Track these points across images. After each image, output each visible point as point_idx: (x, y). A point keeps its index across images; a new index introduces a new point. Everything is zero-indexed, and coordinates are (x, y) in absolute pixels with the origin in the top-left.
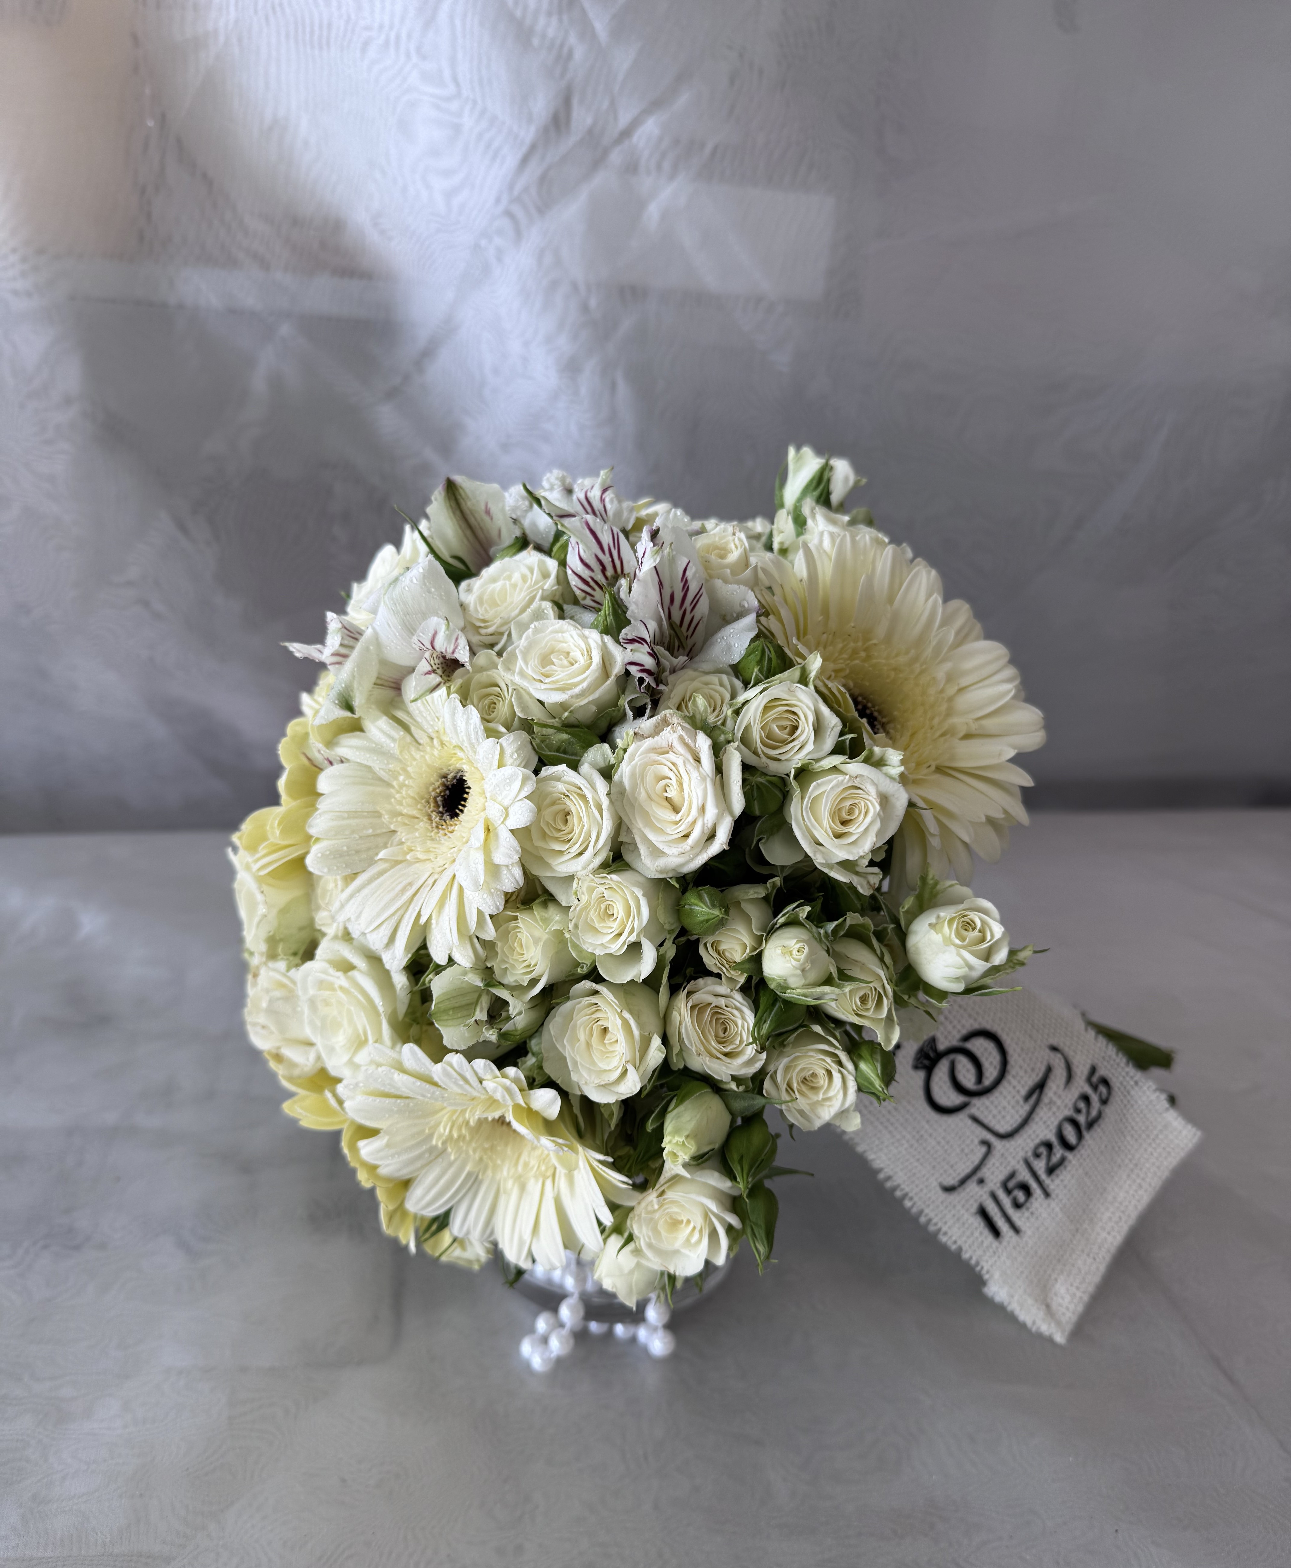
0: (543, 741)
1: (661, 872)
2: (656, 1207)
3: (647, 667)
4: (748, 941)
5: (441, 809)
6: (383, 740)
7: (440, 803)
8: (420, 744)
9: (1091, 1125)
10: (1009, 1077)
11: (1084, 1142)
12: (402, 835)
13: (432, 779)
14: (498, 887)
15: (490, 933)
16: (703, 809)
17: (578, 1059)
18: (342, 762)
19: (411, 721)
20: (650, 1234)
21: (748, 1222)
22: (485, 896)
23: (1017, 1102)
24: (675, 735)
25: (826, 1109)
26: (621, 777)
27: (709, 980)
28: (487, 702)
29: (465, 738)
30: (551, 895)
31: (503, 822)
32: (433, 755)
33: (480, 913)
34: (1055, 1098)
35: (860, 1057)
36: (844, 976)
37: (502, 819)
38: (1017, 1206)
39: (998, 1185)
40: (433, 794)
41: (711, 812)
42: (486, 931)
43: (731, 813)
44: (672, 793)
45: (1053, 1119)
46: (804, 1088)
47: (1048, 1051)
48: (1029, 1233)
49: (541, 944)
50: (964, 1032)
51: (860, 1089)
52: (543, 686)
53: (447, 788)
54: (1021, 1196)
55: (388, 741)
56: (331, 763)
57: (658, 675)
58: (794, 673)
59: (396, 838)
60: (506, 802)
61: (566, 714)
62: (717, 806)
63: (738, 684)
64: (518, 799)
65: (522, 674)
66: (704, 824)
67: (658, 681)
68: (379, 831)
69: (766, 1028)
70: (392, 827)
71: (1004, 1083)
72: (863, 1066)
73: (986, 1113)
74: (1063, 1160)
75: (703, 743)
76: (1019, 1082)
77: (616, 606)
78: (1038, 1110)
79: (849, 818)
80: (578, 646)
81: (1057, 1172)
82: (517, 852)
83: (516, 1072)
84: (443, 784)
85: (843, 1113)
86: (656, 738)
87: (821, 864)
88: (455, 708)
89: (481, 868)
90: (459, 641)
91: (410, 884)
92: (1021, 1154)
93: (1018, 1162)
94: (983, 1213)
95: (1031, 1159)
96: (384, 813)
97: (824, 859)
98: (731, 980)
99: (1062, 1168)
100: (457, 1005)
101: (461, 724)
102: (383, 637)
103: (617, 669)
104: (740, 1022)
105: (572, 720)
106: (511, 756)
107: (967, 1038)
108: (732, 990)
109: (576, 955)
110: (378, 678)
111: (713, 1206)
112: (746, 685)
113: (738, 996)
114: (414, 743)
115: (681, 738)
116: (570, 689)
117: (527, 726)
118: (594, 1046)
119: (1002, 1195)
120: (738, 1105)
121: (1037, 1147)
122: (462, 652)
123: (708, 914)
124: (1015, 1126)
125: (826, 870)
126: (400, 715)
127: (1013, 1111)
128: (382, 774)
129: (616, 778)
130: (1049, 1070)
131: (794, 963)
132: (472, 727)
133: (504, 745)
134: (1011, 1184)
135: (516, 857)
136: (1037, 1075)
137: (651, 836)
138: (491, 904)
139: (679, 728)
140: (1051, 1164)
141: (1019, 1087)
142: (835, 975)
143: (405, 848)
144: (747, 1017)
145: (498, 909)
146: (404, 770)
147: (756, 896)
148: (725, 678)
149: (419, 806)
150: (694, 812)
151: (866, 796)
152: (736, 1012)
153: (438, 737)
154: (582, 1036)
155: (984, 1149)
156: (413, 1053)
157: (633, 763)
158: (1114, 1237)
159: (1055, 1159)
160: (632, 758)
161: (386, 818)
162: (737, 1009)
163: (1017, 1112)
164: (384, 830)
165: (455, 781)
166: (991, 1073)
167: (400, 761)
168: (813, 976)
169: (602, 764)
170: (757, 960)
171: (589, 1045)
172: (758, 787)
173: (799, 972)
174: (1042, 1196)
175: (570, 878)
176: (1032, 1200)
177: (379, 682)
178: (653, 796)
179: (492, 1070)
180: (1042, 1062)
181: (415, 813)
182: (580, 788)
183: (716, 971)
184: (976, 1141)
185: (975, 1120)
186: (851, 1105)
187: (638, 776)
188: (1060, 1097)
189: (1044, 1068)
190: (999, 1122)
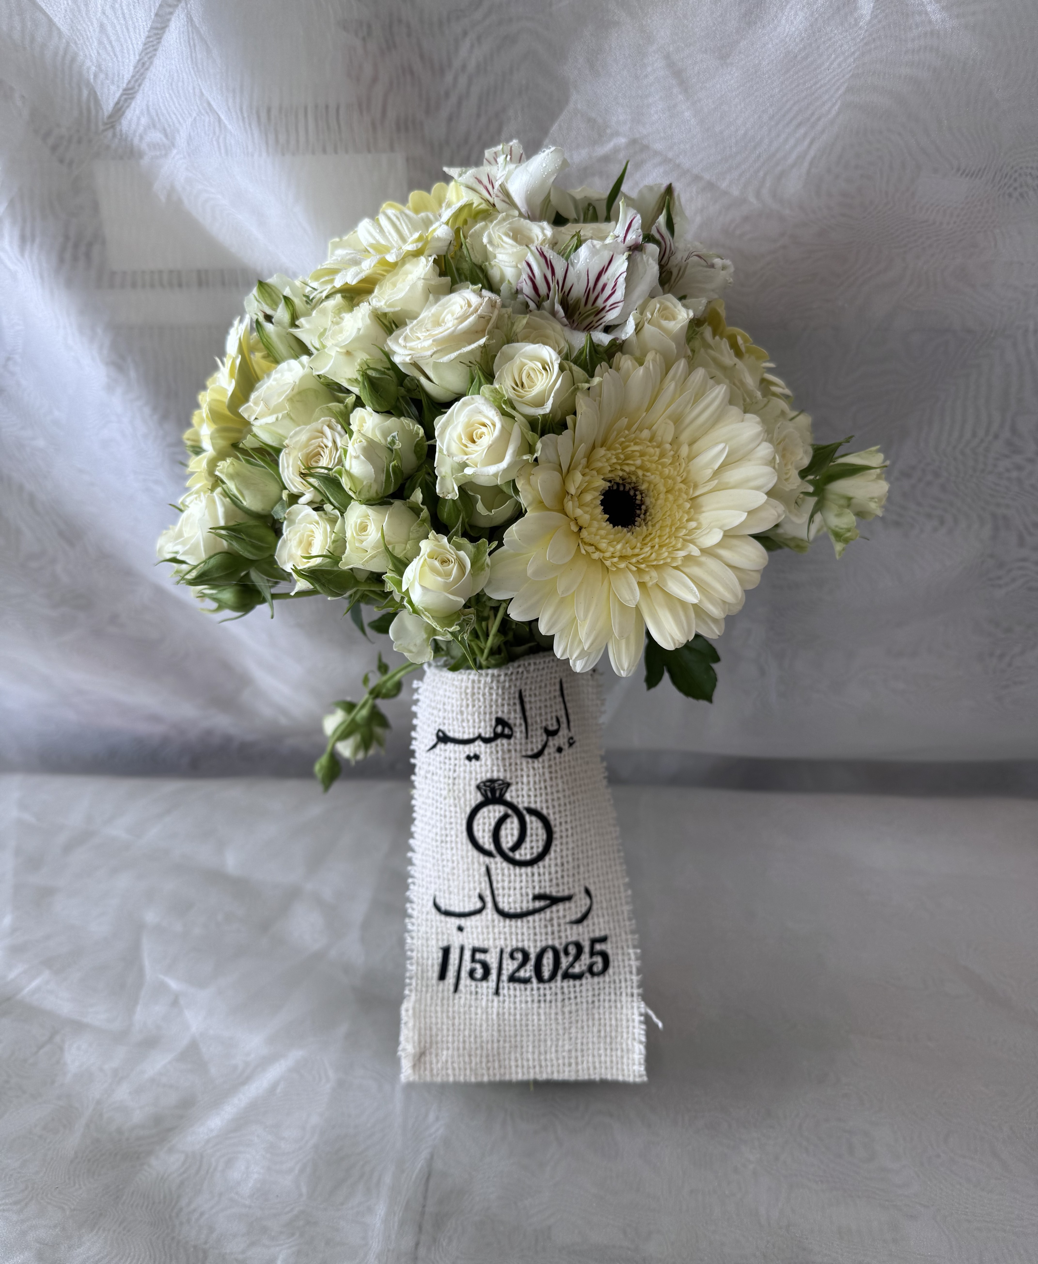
9: (567, 976)
10: (536, 869)
11: (553, 985)
23: (527, 895)
34: (555, 923)
38: (471, 975)
39: (471, 947)
45: (543, 937)
47: (583, 889)
50: (533, 806)
54: (479, 972)
71: (529, 870)
73: (500, 878)
74: (527, 981)
76: (540, 881)
78: (537, 917)
81: (517, 985)
92: (503, 942)
93: (496, 946)
94: (446, 953)
95: (506, 955)
99: (522, 985)
107: (531, 811)
119: (467, 955)
121: (517, 949)
124: (512, 911)
127: (519, 898)
130: (570, 898)
134: (479, 956)
136: (557, 892)
140: (517, 974)
141: (536, 884)
155: (479, 904)
159: (522, 973)
163: (522, 902)
166: (525, 853)
174: (493, 991)
176: (484, 984)
180: (569, 888)
184: (478, 893)
185: (489, 874)
188: (560, 925)
189: (566, 893)
190: (504, 896)
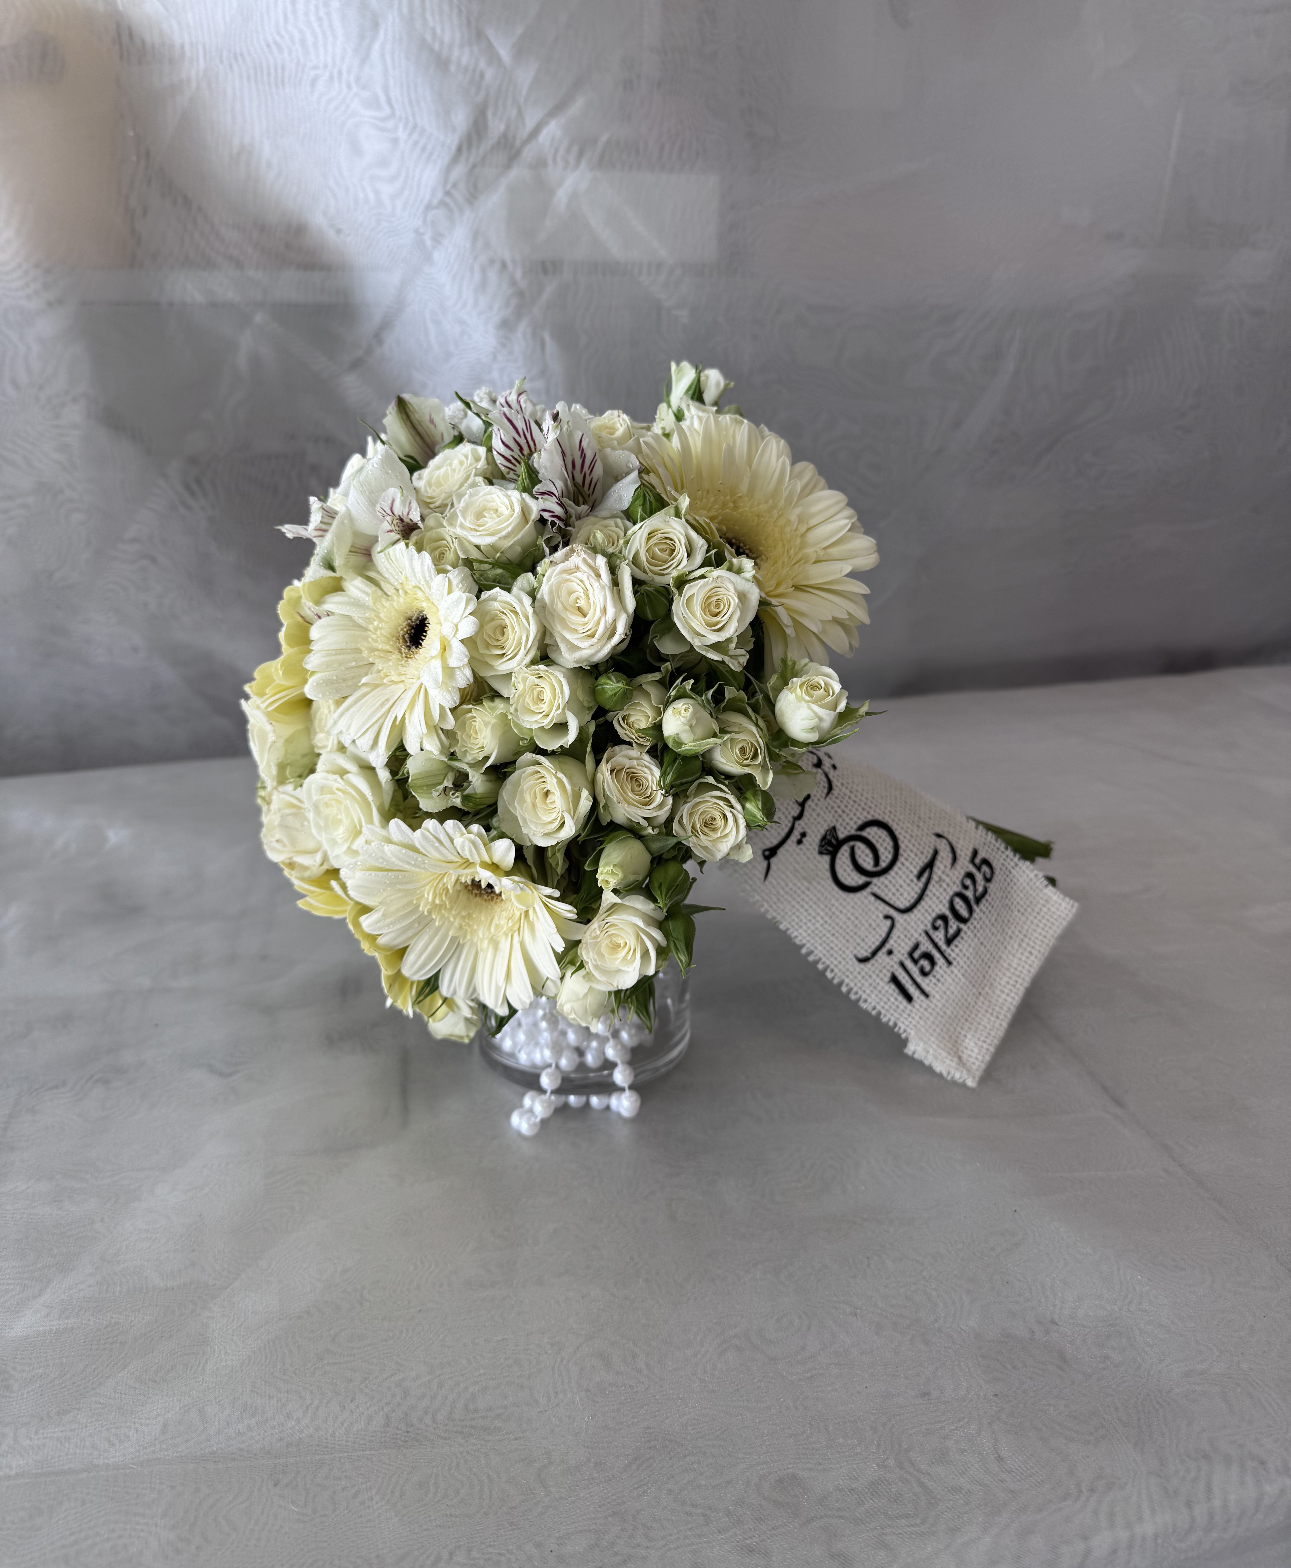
0: (481, 576)
1: (577, 662)
2: (598, 932)
3: (556, 514)
4: (650, 713)
5: (408, 644)
6: (360, 595)
7: (407, 639)
8: (388, 596)
9: (978, 900)
10: (901, 859)
11: (975, 915)
12: (379, 665)
13: (400, 622)
14: (454, 685)
15: (450, 723)
16: (604, 611)
17: (527, 816)
18: (328, 615)
19: (380, 577)
20: (596, 958)
21: (671, 938)
22: (445, 694)
23: (912, 881)
24: (580, 558)
25: (724, 844)
26: (542, 594)
27: (624, 746)
28: (437, 553)
29: (421, 578)
30: (496, 692)
31: (454, 636)
32: (399, 602)
33: (442, 708)
34: (944, 877)
35: (746, 799)
36: (723, 731)
37: (453, 634)
38: (924, 973)
39: (906, 955)
40: (401, 632)
41: (611, 611)
42: (448, 722)
43: (626, 611)
44: (582, 603)
45: (944, 894)
46: (706, 829)
47: (934, 837)
48: (937, 996)
49: (490, 726)
50: (860, 822)
51: (748, 826)
52: (478, 533)
53: (412, 627)
54: (925, 964)
55: (364, 596)
56: (320, 617)
57: (567, 521)
58: (670, 510)
59: (375, 668)
60: (456, 621)
61: (498, 555)
62: (615, 606)
63: (629, 524)
64: (464, 616)
65: (462, 526)
66: (606, 621)
67: (567, 524)
68: (361, 664)
69: (669, 778)
70: (371, 660)
71: (898, 864)
72: (748, 805)
73: (886, 891)
74: (958, 932)
75: (601, 562)
76: (911, 863)
77: (531, 472)
78: (930, 887)
79: (718, 611)
80: (503, 503)
81: (956, 942)
82: (467, 656)
83: (479, 828)
84: (409, 625)
85: (738, 847)
86: (566, 562)
87: (698, 647)
88: (412, 556)
89: (440, 671)
90: (412, 505)
91: (388, 700)
92: (922, 927)
93: (920, 935)
94: (894, 980)
95: (931, 932)
96: (363, 649)
97: (700, 642)
98: (640, 745)
99: (959, 938)
100: (429, 783)
101: (418, 568)
102: (354, 513)
103: (534, 516)
104: (650, 777)
105: (504, 559)
106: (457, 586)
107: (862, 827)
108: (641, 753)
109: (518, 731)
110: (352, 546)
111: (641, 924)
112: (635, 523)
113: (646, 757)
114: (385, 596)
115: (584, 560)
116: (498, 533)
117: (468, 563)
118: (538, 805)
119: (909, 964)
120: (655, 846)
121: (935, 920)
122: (414, 513)
123: (614, 689)
124: (912, 901)
125: (704, 653)
126: (372, 574)
127: (909, 889)
128: (360, 621)
129: (539, 596)
130: (936, 853)
131: (682, 719)
132: (426, 568)
133: (451, 577)
134: (916, 955)
135: (466, 660)
136: (926, 857)
137: (568, 636)
138: (449, 699)
139: (583, 552)
140: (949, 936)
141: (912, 868)
142: (718, 731)
143: (382, 674)
144: (655, 774)
145: (455, 703)
146: (378, 617)
147: (653, 679)
148: (619, 520)
149: (391, 643)
150: (598, 613)
151: (728, 593)
152: (646, 770)
153: (403, 588)
154: (528, 798)
155: (888, 923)
156: (398, 826)
157: (550, 582)
158: (1013, 998)
159: (951, 931)
160: (548, 580)
161: (365, 654)
162: (646, 767)
163: (913, 889)
164: (365, 663)
165: (418, 622)
166: (886, 857)
167: (374, 611)
168: (700, 732)
169: (528, 589)
170: (658, 727)
171: (534, 806)
172: (647, 595)
173: (687, 727)
174: (946, 964)
175: (510, 675)
176: (937, 968)
177: (353, 549)
178: (568, 608)
179: (460, 829)
180: (929, 847)
181: (388, 647)
182: (512, 606)
183: (628, 739)
184: (881, 916)
185: (877, 897)
186: (743, 839)
187: (555, 592)
188: (948, 876)
189: (931, 851)
190: (898, 899)
